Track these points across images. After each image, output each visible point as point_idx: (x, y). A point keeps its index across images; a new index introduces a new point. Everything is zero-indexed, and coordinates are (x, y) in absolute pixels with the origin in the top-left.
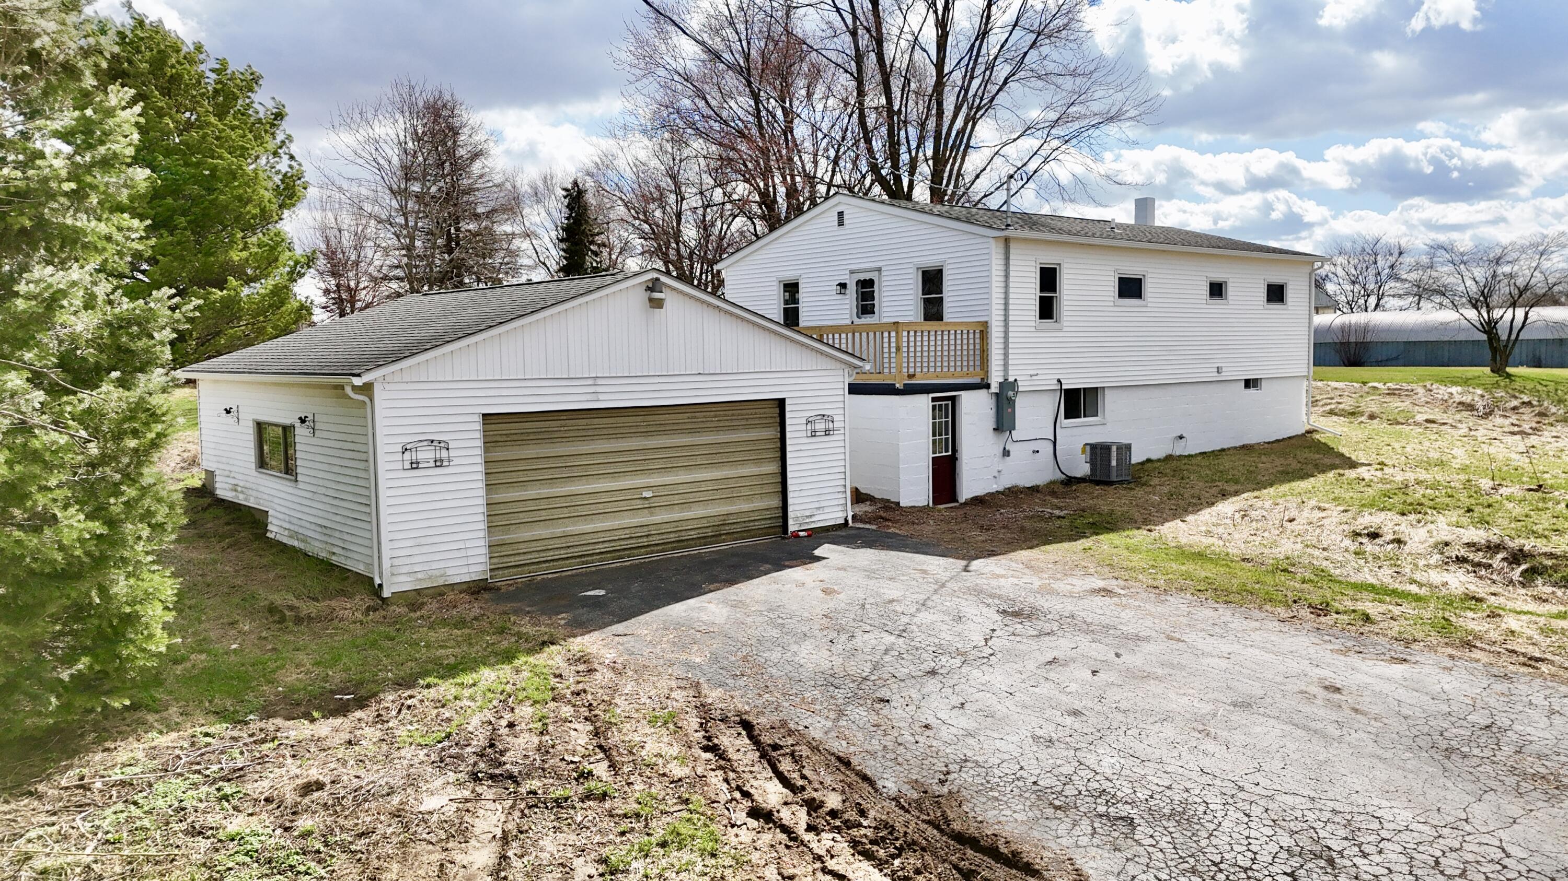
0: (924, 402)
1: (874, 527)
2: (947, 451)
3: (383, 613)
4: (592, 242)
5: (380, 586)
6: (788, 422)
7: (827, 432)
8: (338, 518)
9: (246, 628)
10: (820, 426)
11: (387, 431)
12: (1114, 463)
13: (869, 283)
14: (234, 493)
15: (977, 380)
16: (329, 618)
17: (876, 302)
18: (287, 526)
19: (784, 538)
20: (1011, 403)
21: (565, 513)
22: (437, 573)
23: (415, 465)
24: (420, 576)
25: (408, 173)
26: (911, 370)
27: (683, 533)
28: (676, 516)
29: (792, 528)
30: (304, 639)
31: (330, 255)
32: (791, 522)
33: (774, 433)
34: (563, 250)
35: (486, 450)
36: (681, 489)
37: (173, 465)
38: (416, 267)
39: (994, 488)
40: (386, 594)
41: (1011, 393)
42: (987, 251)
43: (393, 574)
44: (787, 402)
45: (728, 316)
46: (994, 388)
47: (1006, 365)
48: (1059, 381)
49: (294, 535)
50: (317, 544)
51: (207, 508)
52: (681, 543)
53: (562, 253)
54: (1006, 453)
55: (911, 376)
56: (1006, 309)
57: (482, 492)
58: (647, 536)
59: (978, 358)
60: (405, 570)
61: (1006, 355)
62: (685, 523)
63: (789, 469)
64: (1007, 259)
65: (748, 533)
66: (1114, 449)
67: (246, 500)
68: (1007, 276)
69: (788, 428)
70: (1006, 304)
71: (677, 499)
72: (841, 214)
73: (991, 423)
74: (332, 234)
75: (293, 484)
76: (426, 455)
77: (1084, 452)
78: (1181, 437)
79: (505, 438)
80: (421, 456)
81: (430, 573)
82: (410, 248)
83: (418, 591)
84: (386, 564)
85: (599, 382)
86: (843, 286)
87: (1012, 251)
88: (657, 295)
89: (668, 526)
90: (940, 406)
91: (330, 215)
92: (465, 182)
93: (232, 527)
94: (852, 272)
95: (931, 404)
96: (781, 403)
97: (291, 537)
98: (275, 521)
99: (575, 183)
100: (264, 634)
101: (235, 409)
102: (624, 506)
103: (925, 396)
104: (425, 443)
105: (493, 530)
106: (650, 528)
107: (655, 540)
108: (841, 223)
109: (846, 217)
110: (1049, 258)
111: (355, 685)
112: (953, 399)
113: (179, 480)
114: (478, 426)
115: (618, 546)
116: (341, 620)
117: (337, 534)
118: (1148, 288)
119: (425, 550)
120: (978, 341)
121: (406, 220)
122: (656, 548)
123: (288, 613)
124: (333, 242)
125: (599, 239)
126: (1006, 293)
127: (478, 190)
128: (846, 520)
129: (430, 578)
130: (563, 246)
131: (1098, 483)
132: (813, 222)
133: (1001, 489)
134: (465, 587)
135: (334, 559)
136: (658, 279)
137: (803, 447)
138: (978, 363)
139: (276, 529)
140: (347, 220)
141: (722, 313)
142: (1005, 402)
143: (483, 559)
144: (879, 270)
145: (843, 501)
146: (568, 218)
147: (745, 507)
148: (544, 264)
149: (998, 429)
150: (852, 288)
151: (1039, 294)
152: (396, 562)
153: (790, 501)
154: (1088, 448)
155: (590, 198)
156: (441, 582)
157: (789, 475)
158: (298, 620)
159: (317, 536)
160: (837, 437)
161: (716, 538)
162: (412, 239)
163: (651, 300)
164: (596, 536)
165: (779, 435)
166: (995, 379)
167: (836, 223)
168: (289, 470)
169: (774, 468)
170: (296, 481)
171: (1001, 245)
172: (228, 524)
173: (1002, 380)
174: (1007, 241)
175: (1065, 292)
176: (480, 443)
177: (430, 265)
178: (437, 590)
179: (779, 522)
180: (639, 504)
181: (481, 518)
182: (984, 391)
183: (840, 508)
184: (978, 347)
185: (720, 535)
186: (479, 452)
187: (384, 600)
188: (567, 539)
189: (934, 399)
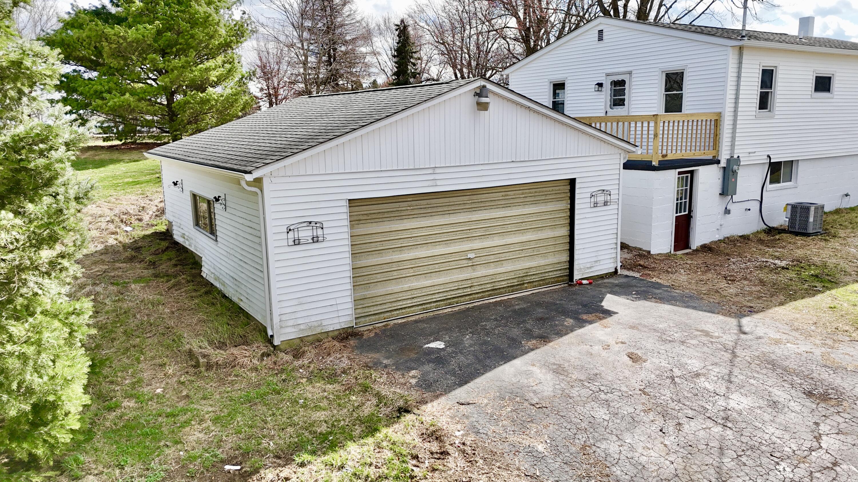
0: (672, 175)
1: (637, 275)
2: (685, 211)
3: (274, 359)
4: (412, 57)
5: (272, 336)
6: (577, 196)
7: (606, 204)
8: (243, 276)
9: (170, 371)
10: (601, 199)
11: (275, 216)
12: (811, 219)
13: (622, 83)
14: (183, 239)
15: (710, 157)
16: (232, 364)
17: (626, 97)
18: (213, 271)
19: (570, 285)
20: (735, 173)
21: (411, 272)
22: (316, 324)
23: (297, 242)
24: (302, 327)
25: (303, 14)
26: (664, 152)
27: (497, 284)
28: (491, 271)
29: (577, 276)
30: (210, 386)
31: (263, 67)
32: (576, 273)
33: (565, 205)
34: (396, 63)
35: (352, 227)
36: (496, 251)
37: (151, 213)
38: (309, 74)
39: (717, 237)
40: (276, 342)
41: (735, 167)
42: (725, 57)
43: (281, 327)
44: (577, 181)
45: (536, 115)
46: (723, 164)
47: (733, 146)
48: (769, 156)
49: (217, 279)
50: (231, 290)
51: (165, 250)
52: (495, 291)
53: (394, 64)
54: (727, 211)
55: (663, 156)
56: (736, 103)
57: (349, 261)
58: (470, 287)
59: (712, 140)
60: (291, 323)
61: (733, 138)
62: (498, 276)
63: (576, 232)
64: (740, 63)
65: (544, 282)
66: (812, 209)
67: (190, 245)
68: (739, 77)
69: (577, 202)
70: (737, 98)
71: (492, 259)
72: (601, 32)
73: (719, 190)
74: (264, 55)
75: (215, 242)
76: (306, 234)
77: (786, 209)
78: (847, 195)
79: (365, 217)
80: (302, 234)
81: (310, 325)
82: (305, 63)
83: (301, 339)
84: (276, 319)
85: (437, 171)
86: (600, 85)
87: (744, 57)
88: (484, 100)
89: (486, 278)
90: (683, 178)
91: (262, 44)
92: (339, 20)
93: (178, 268)
94: (608, 75)
95: (677, 176)
96: (572, 182)
97: (216, 279)
98: (206, 265)
99: (402, 21)
100: (182, 379)
101: (180, 182)
102: (453, 265)
103: (674, 170)
104: (305, 224)
105: (357, 288)
106: (473, 281)
107: (476, 289)
108: (600, 38)
109: (604, 34)
110: (769, 62)
111: (243, 455)
112: (692, 172)
113: (153, 225)
114: (346, 209)
115: (449, 295)
116: (242, 366)
117: (243, 287)
118: (835, 85)
119: (305, 307)
120: (713, 127)
121: (303, 45)
122: (476, 296)
123: (202, 360)
124: (264, 60)
125: (415, 56)
126: (738, 90)
127: (347, 25)
128: (616, 269)
129: (310, 328)
130: (395, 60)
131: (797, 234)
132: (579, 38)
133: (721, 238)
134: (336, 333)
135: (242, 305)
136: (484, 87)
137: (587, 216)
138: (712, 144)
139: (206, 272)
140: (271, 46)
141: (532, 113)
142: (731, 173)
143: (350, 312)
144: (630, 73)
145: (614, 255)
146: (398, 43)
147: (542, 262)
148: (384, 70)
149: (724, 193)
150: (607, 87)
151: (760, 90)
152: (284, 318)
153: (576, 257)
154: (789, 208)
155: (411, 31)
156: (318, 330)
157: (576, 237)
158: (209, 367)
159: (231, 284)
160: (612, 207)
161: (520, 286)
162: (306, 57)
163: (478, 104)
164: (433, 289)
165: (569, 206)
166: (724, 158)
167: (597, 39)
168: (213, 232)
169: (565, 231)
170: (216, 240)
171: (736, 52)
172: (176, 265)
173: (729, 157)
174: (741, 48)
175: (779, 88)
176: (346, 223)
177: (317, 74)
178: (315, 338)
179: (567, 272)
180: (465, 263)
181: (348, 280)
182: (716, 165)
183: (612, 260)
184: (712, 132)
185: (523, 284)
186: (346, 229)
187: (274, 347)
188: (412, 292)
189: (679, 173)
